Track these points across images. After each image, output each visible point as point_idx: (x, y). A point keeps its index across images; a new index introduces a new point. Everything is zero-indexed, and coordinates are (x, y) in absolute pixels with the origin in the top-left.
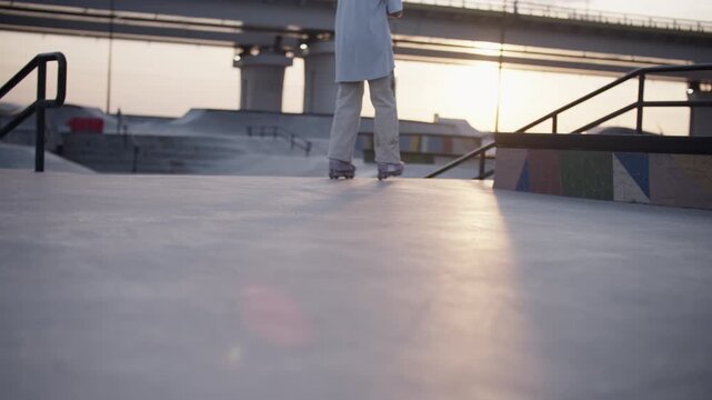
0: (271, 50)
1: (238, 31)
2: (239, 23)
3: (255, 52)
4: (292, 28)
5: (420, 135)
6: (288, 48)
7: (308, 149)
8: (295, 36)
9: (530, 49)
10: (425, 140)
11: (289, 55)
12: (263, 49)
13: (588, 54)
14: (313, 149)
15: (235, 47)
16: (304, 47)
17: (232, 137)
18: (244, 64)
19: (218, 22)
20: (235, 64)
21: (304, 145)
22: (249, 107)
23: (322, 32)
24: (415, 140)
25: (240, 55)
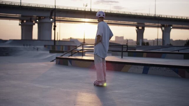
0: (29, 21)
1: (20, 17)
2: (20, 15)
3: (25, 21)
4: (34, 16)
5: (63, 46)
6: (33, 20)
7: (38, 49)
8: (35, 18)
9: (95, 20)
10: (64, 47)
11: (34, 22)
12: (27, 21)
13: (110, 21)
14: (39, 49)
15: (20, 20)
16: (37, 21)
17: (20, 47)
18: (22, 25)
19: (15, 15)
20: (20, 25)
21: (37, 48)
22: (24, 39)
23: (42, 17)
24: (61, 47)
25: (21, 22)
